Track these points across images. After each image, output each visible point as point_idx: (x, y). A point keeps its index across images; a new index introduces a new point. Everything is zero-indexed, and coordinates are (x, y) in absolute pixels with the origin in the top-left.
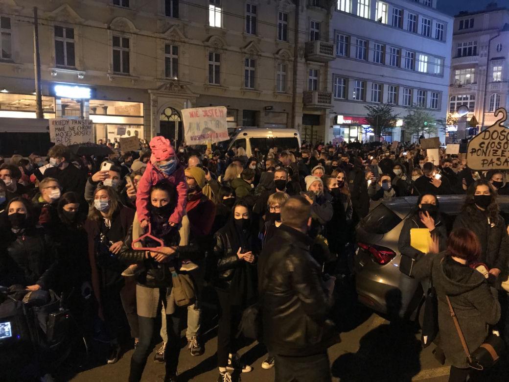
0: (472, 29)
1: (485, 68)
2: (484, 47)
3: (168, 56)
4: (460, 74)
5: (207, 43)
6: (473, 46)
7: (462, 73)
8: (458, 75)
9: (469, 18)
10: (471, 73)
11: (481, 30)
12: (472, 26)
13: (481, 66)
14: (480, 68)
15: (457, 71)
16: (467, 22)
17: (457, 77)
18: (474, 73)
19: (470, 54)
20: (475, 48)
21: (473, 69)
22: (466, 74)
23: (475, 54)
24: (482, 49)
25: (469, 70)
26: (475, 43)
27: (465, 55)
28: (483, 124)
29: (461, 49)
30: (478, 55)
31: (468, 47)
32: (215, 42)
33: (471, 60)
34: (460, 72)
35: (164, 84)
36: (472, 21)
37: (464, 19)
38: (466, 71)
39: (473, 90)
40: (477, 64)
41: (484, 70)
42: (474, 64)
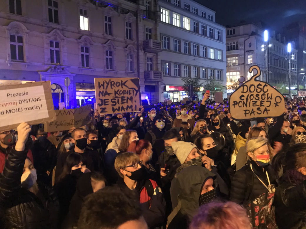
0: (234, 35)
1: (243, 56)
2: (242, 45)
3: (52, 48)
4: (230, 60)
5: (79, 41)
6: (235, 44)
7: (231, 60)
8: (229, 61)
9: (232, 29)
10: (236, 60)
11: (239, 35)
12: (234, 33)
13: (241, 55)
14: (241, 56)
15: (228, 59)
16: (231, 31)
18: (238, 60)
19: (234, 49)
20: (237, 45)
21: (237, 57)
22: (233, 60)
23: (237, 49)
24: (241, 46)
25: (235, 58)
26: (237, 43)
27: (231, 49)
29: (229, 46)
30: (239, 49)
31: (233, 45)
32: (85, 40)
33: (235, 52)
34: (230, 59)
35: (50, 68)
36: (234, 30)
37: (230, 29)
38: (233, 59)
39: (238, 69)
40: (239, 54)
41: (243, 58)
42: (237, 54)
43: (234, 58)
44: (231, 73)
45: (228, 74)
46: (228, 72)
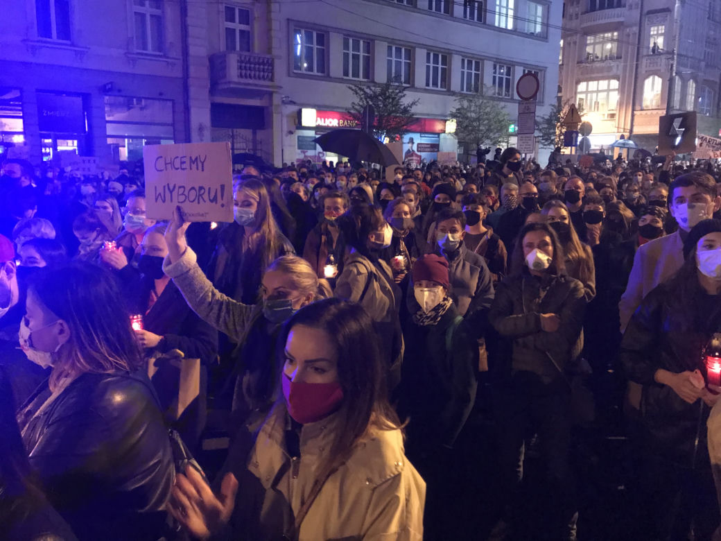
1: (636, 29)
4: (594, 44)
7: (597, 41)
8: (590, 44)
10: (612, 40)
13: (630, 26)
14: (628, 30)
15: (589, 38)
17: (589, 49)
18: (618, 40)
19: (610, 6)
21: (616, 34)
22: (604, 41)
23: (619, 5)
25: (610, 35)
27: (602, 7)
28: (631, 131)
30: (625, 6)
33: (612, 15)
34: (595, 40)
38: (604, 38)
39: (615, 70)
40: (621, 23)
41: (635, 34)
42: (619, 22)
43: (606, 35)
44: (593, 85)
45: (582, 87)
46: (585, 81)
